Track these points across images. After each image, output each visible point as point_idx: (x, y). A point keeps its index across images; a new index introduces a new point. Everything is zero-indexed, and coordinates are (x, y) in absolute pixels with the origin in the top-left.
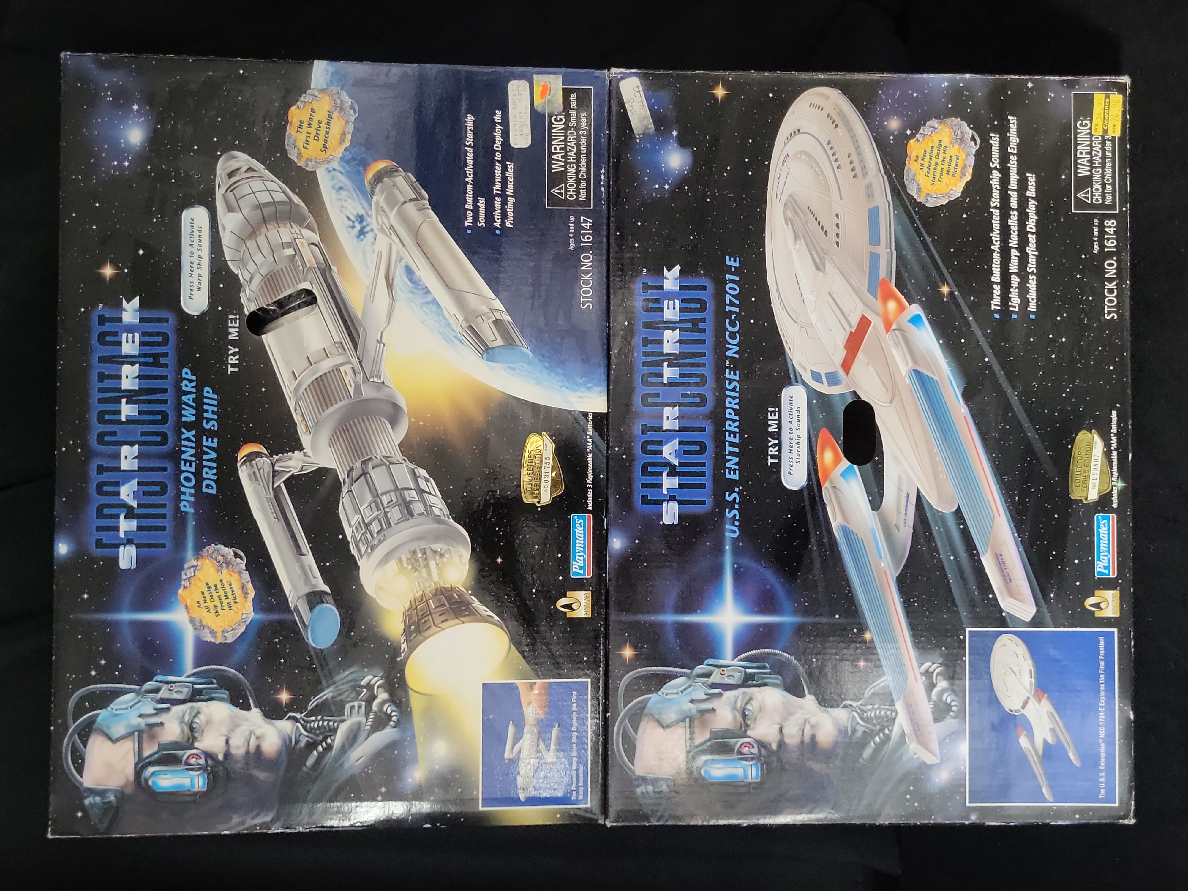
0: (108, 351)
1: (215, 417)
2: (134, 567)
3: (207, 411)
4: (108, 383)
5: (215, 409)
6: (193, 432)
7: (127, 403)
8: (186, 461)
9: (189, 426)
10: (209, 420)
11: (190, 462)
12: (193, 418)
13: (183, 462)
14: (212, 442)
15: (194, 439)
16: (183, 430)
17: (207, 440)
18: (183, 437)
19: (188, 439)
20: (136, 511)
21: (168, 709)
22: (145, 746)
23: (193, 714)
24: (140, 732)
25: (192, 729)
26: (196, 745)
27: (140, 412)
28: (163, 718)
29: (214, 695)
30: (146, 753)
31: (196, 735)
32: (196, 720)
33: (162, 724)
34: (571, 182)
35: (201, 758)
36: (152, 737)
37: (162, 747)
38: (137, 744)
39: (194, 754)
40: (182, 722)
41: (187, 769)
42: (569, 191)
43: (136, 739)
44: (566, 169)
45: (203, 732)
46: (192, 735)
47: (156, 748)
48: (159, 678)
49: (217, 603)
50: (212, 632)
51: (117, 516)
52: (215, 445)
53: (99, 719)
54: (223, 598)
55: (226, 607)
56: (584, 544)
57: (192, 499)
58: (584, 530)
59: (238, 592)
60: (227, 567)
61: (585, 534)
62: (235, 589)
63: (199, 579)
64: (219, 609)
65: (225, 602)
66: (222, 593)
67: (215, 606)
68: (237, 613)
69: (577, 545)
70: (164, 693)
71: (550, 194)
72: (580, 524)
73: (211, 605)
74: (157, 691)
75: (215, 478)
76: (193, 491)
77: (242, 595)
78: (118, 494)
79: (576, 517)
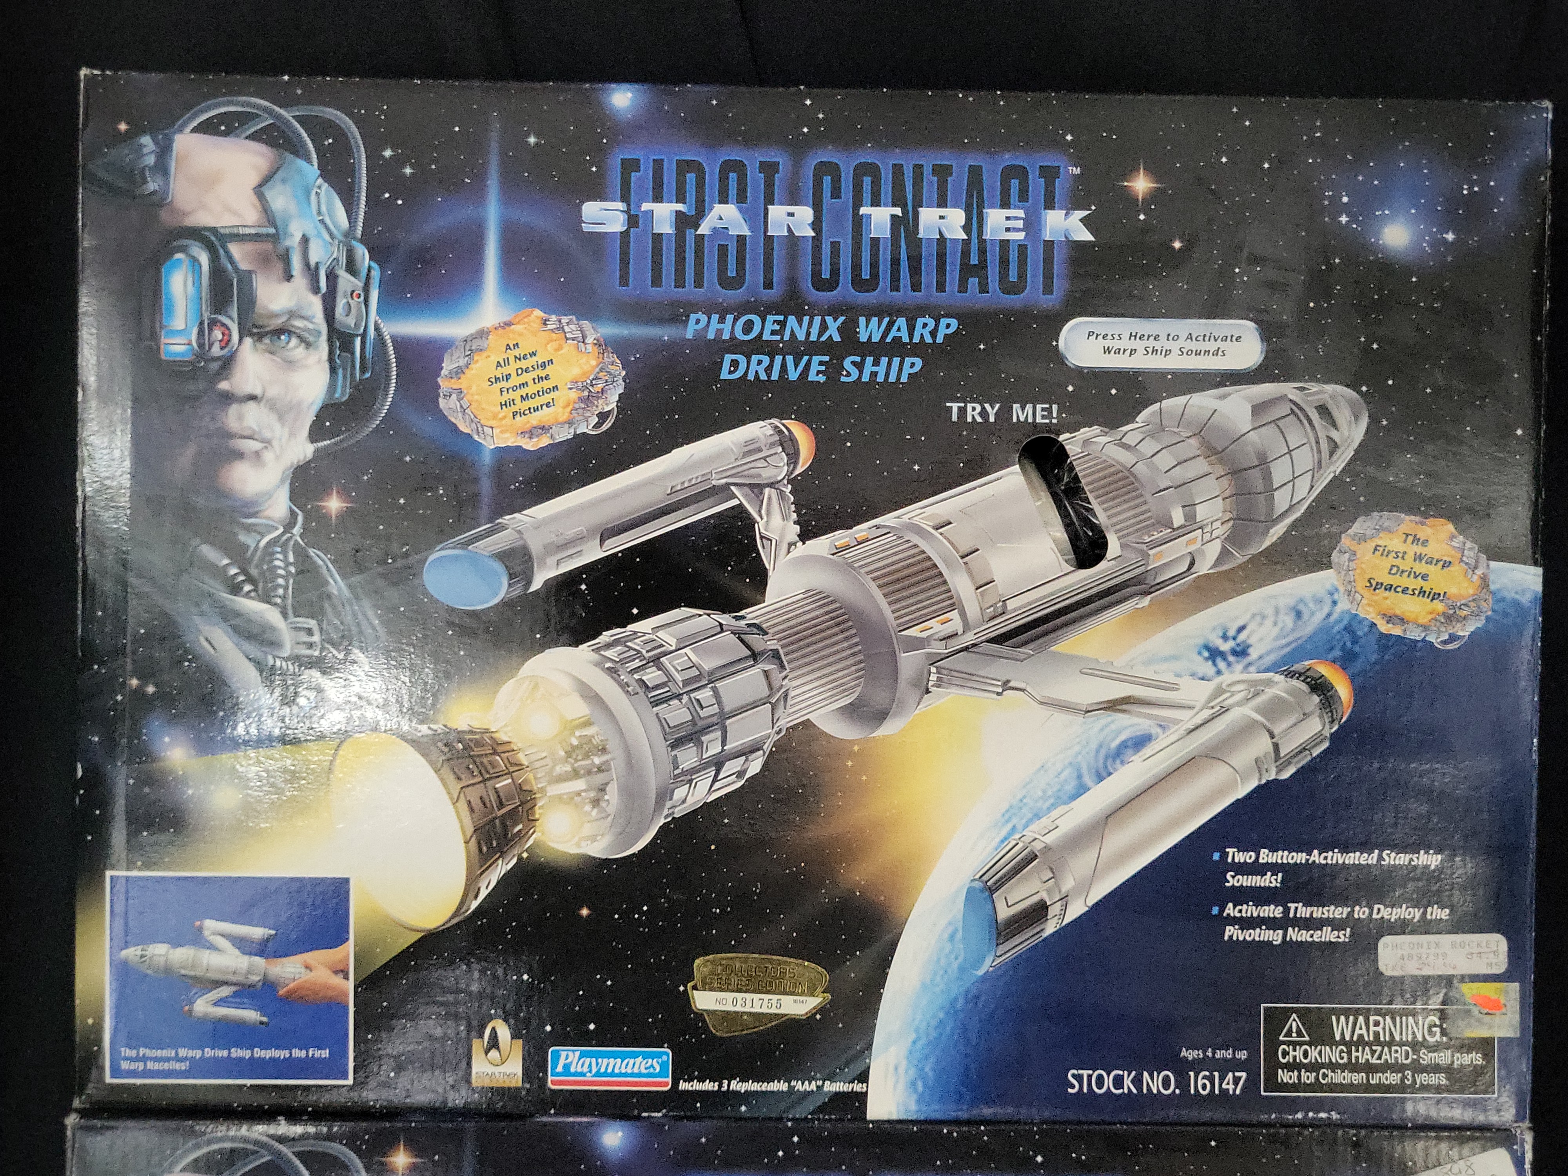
0: (991, 181)
1: (865, 378)
2: (586, 228)
3: (876, 363)
4: (930, 182)
5: (880, 378)
6: (837, 338)
7: (893, 217)
8: (783, 324)
9: (848, 331)
10: (860, 366)
11: (780, 332)
12: (863, 338)
13: (781, 318)
14: (819, 372)
15: (823, 339)
16: (842, 319)
17: (821, 363)
18: (829, 320)
19: (824, 327)
20: (690, 235)
21: (316, 290)
22: (249, 247)
23: (306, 335)
24: (275, 238)
25: (279, 332)
26: (248, 341)
27: (875, 241)
28: (300, 280)
29: (340, 372)
30: (235, 249)
31: (267, 341)
32: (294, 341)
33: (289, 277)
34: (1313, 1054)
35: (222, 348)
36: (265, 260)
37: (246, 279)
38: (253, 231)
39: (230, 335)
40: (292, 314)
41: (202, 323)
42: (1295, 1050)
43: (264, 231)
44: (1337, 1044)
45: (272, 353)
46: (267, 333)
47: (243, 266)
48: (376, 274)
49: (515, 381)
50: (459, 372)
51: (681, 199)
52: (812, 377)
53: (301, 163)
54: (523, 392)
55: (506, 397)
56: (612, 1074)
57: (711, 336)
58: (639, 1075)
59: (534, 419)
60: (581, 399)
61: (632, 1075)
62: (540, 413)
63: (560, 348)
64: (503, 384)
65: (516, 395)
66: (531, 389)
67: (508, 377)
68: (495, 417)
69: (612, 1060)
70: (346, 281)
71: (1288, 1012)
72: (652, 1066)
73: (511, 369)
74: (352, 268)
75: (751, 377)
76: (726, 336)
77: (528, 427)
78: (724, 200)
79: (665, 1058)
